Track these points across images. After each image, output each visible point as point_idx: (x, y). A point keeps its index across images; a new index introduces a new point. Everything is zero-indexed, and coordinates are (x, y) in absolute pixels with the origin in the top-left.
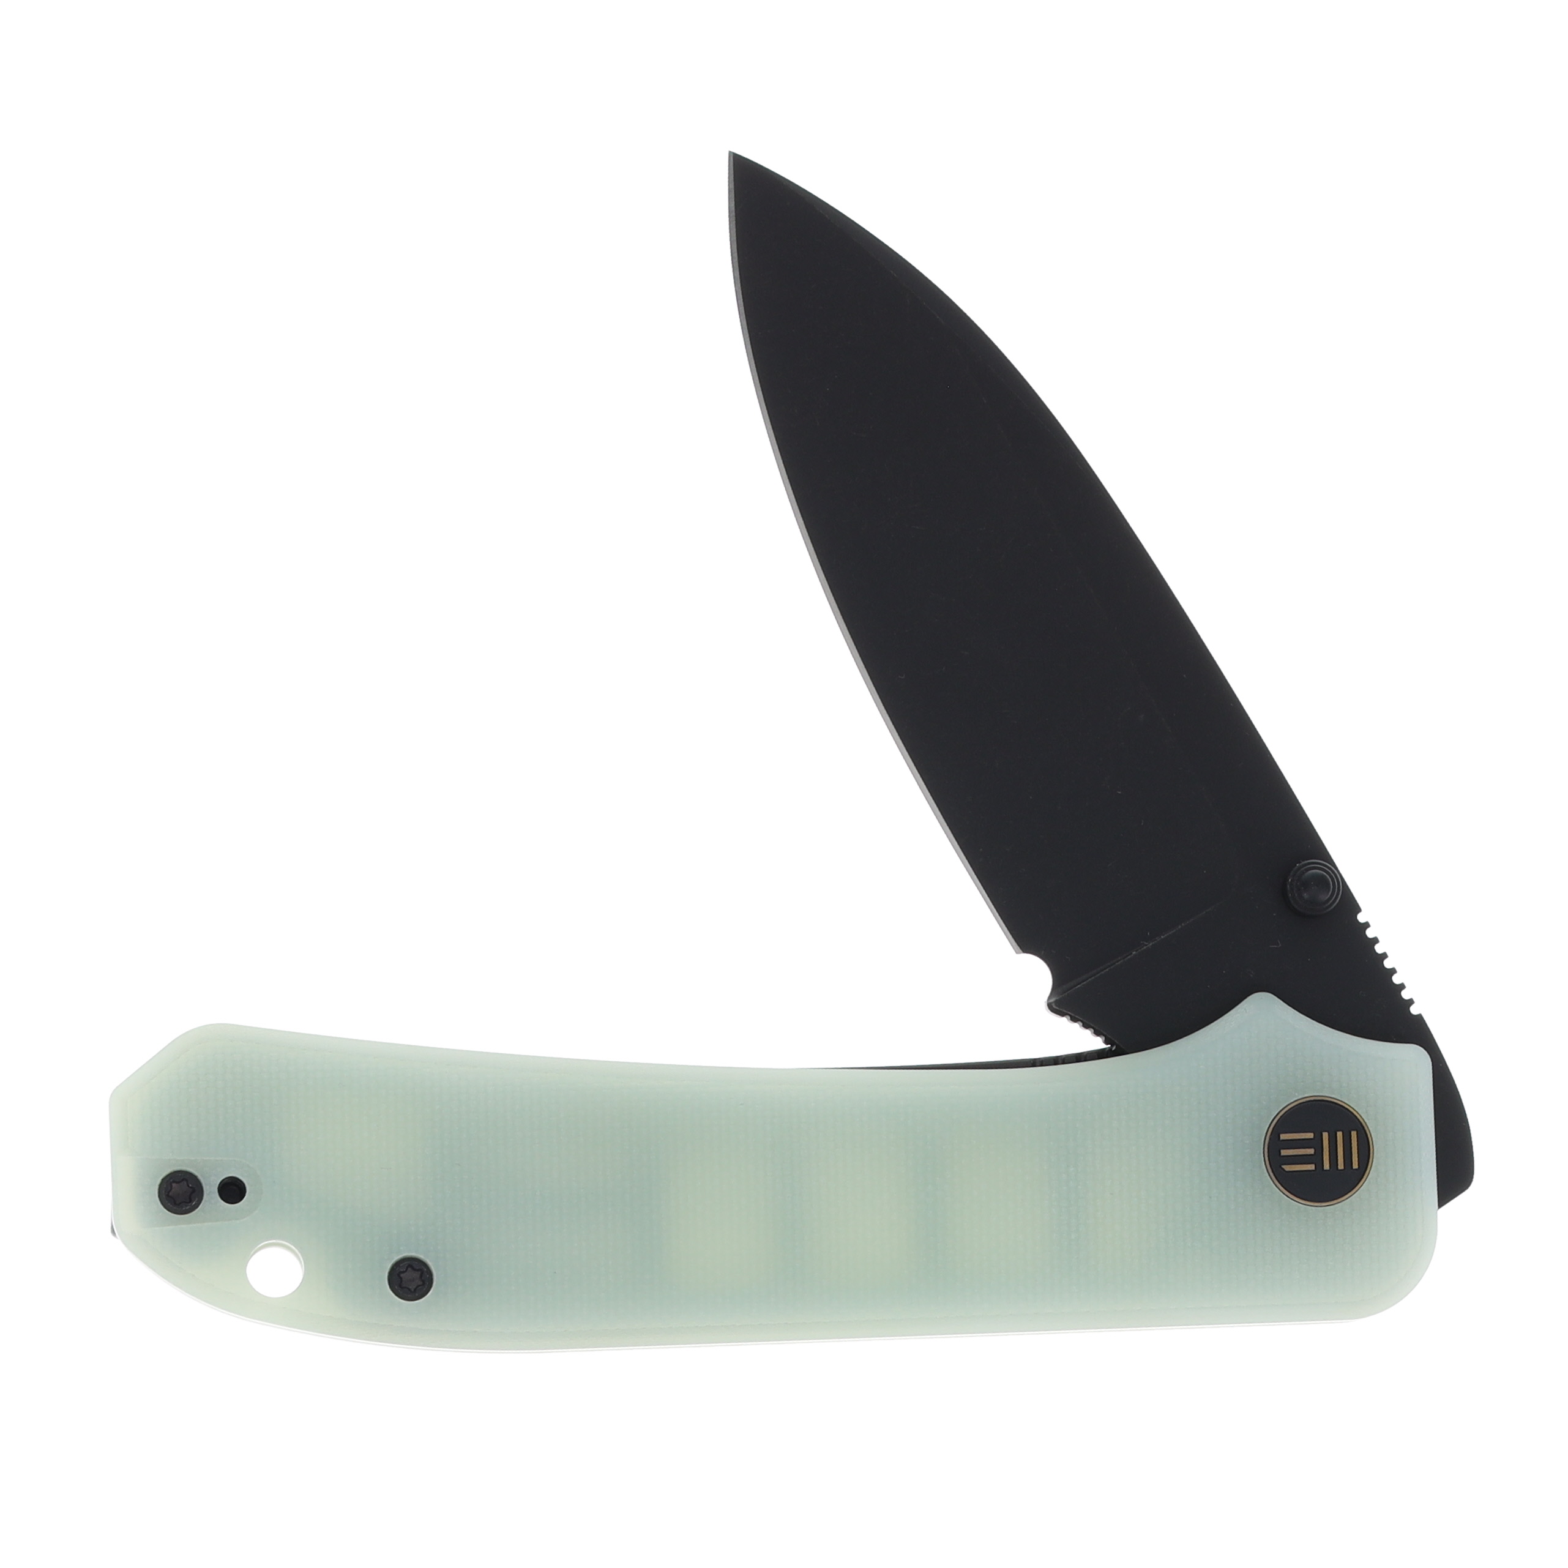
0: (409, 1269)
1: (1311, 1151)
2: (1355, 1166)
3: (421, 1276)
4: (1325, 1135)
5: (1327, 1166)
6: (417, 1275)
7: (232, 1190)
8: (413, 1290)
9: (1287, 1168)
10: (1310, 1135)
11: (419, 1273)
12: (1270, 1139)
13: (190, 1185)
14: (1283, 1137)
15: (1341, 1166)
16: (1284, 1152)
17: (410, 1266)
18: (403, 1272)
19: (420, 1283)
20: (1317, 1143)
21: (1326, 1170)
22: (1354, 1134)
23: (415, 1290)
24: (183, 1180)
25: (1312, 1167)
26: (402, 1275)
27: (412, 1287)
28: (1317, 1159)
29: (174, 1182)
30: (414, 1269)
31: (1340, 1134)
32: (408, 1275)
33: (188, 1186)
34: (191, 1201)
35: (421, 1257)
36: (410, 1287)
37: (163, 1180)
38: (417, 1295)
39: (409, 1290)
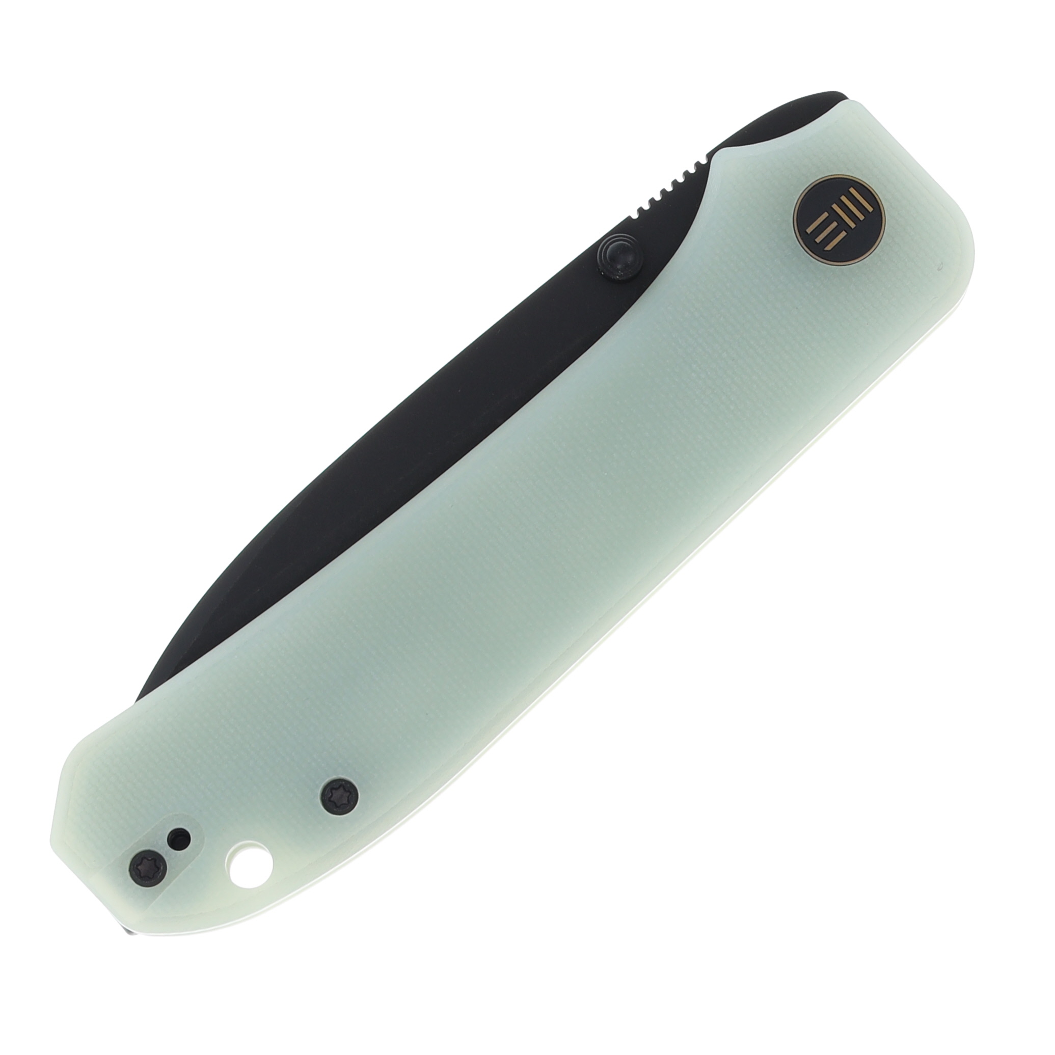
0: (333, 791)
1: (835, 224)
2: (870, 209)
3: (344, 789)
4: (835, 206)
5: (853, 225)
6: (341, 791)
7: (179, 839)
8: (347, 803)
9: (829, 248)
10: (826, 215)
11: (342, 788)
12: (802, 239)
13: (150, 859)
14: (809, 230)
15: (862, 218)
16: (818, 240)
17: (332, 789)
18: (332, 796)
19: (348, 794)
20: (834, 216)
21: (855, 228)
22: (852, 190)
23: (348, 801)
24: (142, 859)
25: (844, 234)
26: (332, 799)
27: (345, 801)
28: (842, 225)
29: (138, 865)
30: (336, 789)
31: (843, 198)
32: (337, 794)
33: (148, 860)
34: (159, 868)
35: (334, 777)
36: (344, 802)
37: (130, 870)
38: (352, 803)
39: (345, 804)
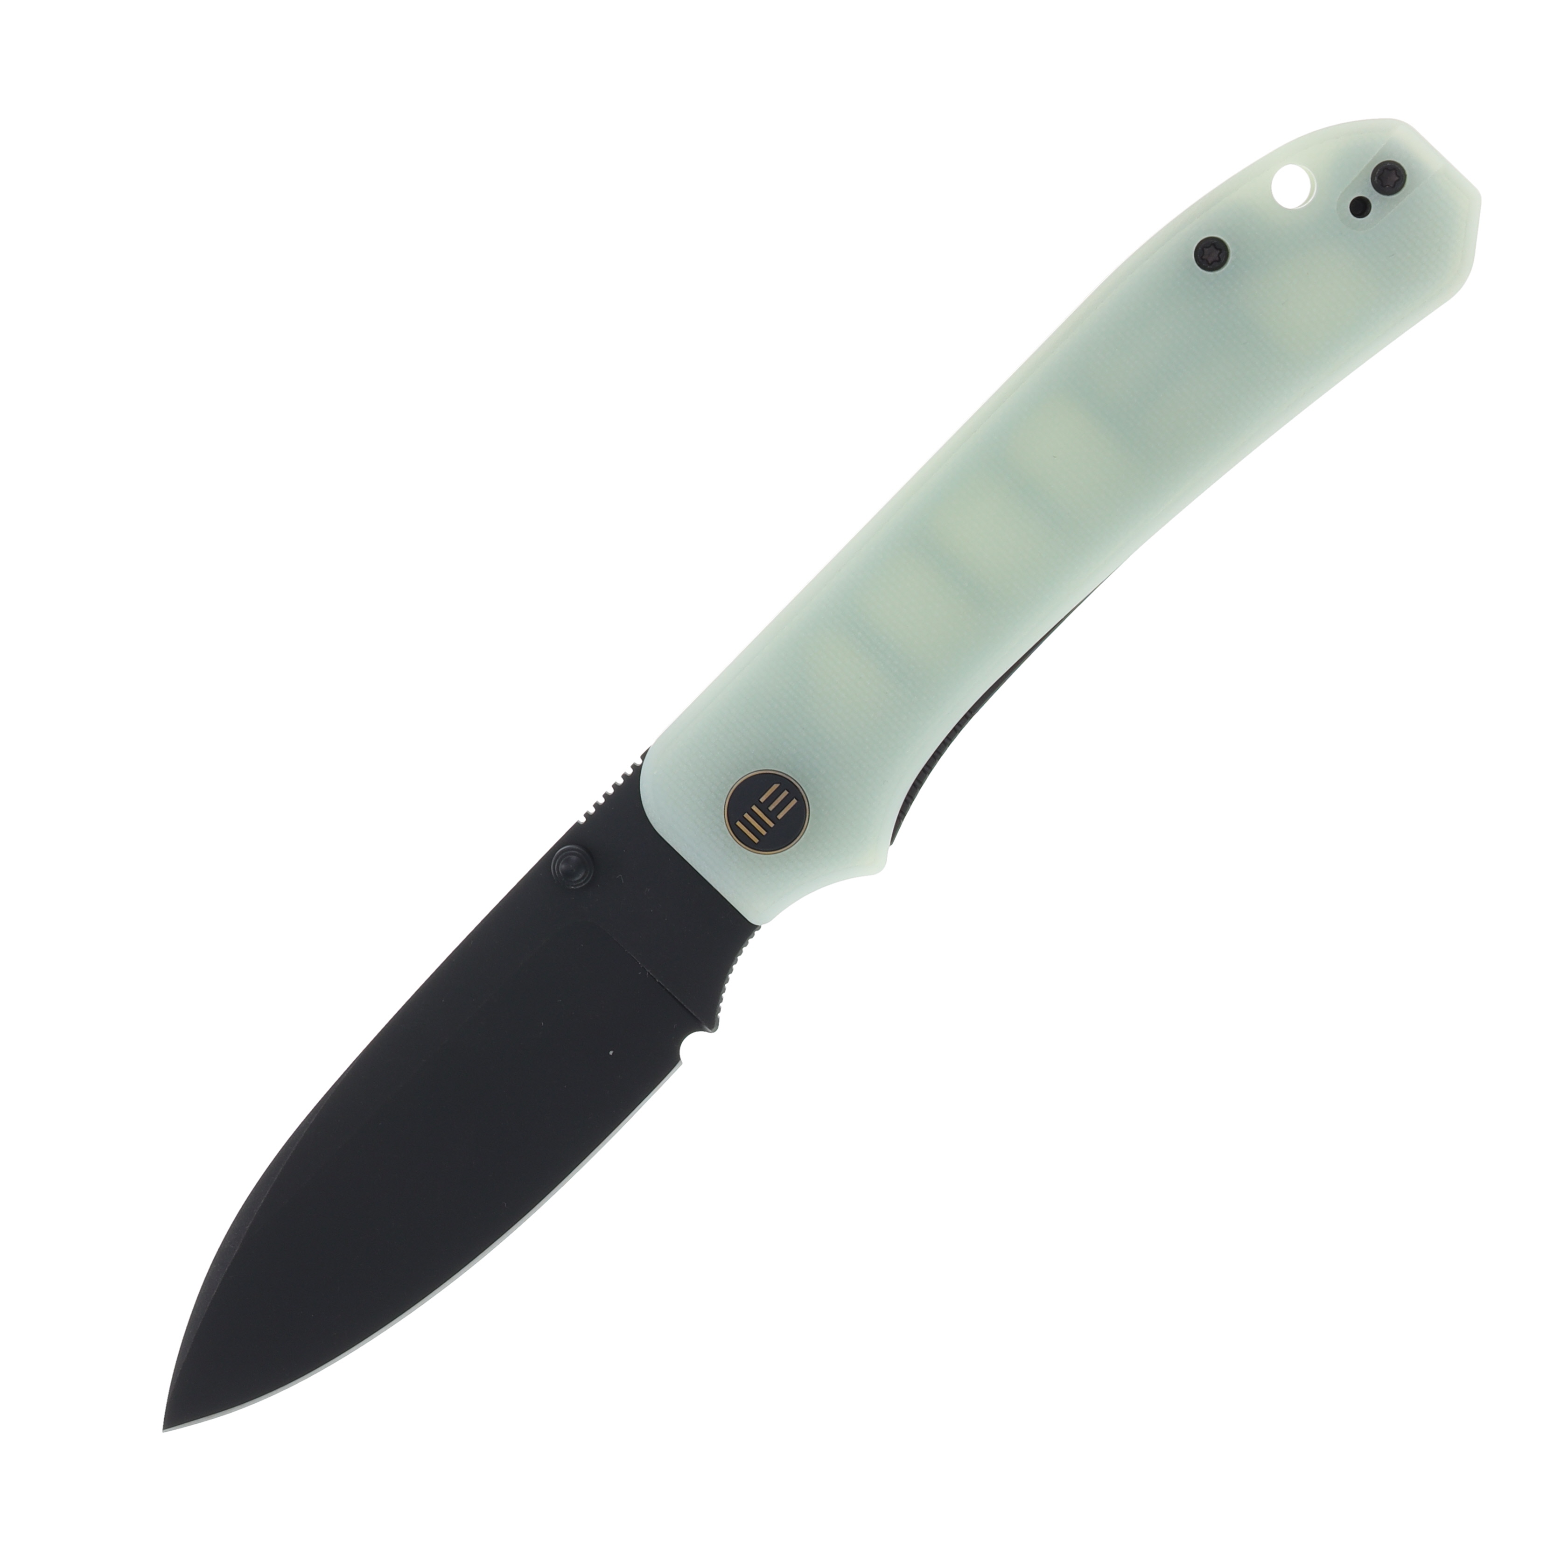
0: (1217, 259)
1: (771, 808)
2: (739, 824)
3: (1207, 261)
4: (772, 825)
5: (754, 808)
6: (1210, 260)
7: (1360, 207)
8: (1205, 249)
9: (776, 786)
10: (780, 816)
11: (1210, 262)
12: (801, 793)
13: (1387, 187)
14: (794, 801)
15: (746, 816)
16: (786, 793)
17: (1219, 261)
18: (1219, 254)
19: (1204, 257)
20: (772, 816)
22: (756, 840)
23: (1203, 251)
24: (1394, 186)
25: (762, 800)
26: (1219, 252)
27: (1206, 250)
28: (764, 807)
29: (1399, 180)
30: (1215, 261)
31: (764, 833)
32: (1215, 255)
33: (1388, 185)
34: (1379, 178)
35: (1217, 272)
36: (1207, 249)
37: (1405, 176)
38: (1200, 248)
39: (1206, 247)
